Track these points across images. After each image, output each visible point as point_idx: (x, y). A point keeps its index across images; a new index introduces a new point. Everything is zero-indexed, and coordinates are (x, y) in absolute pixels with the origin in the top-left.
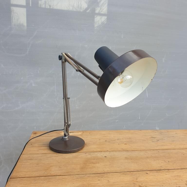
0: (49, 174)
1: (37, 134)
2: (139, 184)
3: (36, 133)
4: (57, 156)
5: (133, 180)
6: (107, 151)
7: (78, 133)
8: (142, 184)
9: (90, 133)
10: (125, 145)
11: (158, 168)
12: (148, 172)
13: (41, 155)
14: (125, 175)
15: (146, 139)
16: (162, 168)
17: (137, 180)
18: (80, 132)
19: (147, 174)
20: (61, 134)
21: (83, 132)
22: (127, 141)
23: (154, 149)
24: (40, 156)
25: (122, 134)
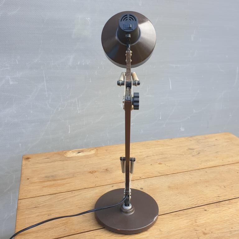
0: (73, 232)
1: (30, 159)
2: (202, 230)
3: (28, 158)
4: (74, 196)
5: (192, 224)
6: (141, 179)
7: (89, 151)
8: (205, 230)
9: (106, 150)
10: (160, 165)
11: (216, 200)
12: (206, 207)
13: (49, 198)
14: (178, 216)
15: (183, 153)
16: (221, 199)
17: (197, 223)
18: (93, 150)
19: (205, 210)
20: (65, 156)
21: (97, 150)
22: (160, 159)
23: (198, 168)
24: (47, 199)
25: (149, 148)
